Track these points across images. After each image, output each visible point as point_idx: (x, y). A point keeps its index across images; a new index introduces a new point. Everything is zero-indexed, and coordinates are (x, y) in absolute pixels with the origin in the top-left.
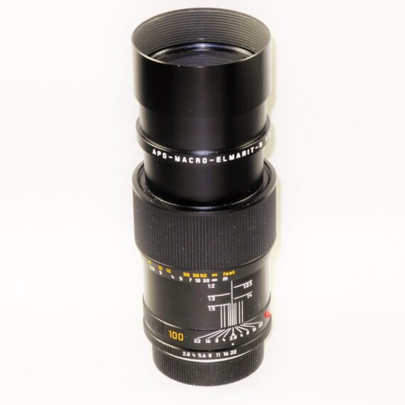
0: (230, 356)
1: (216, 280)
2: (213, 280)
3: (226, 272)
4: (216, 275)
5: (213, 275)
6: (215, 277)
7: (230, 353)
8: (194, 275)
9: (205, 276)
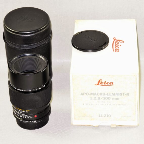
0: (34, 122)
7: (34, 121)
8: (19, 109)
9: (21, 110)
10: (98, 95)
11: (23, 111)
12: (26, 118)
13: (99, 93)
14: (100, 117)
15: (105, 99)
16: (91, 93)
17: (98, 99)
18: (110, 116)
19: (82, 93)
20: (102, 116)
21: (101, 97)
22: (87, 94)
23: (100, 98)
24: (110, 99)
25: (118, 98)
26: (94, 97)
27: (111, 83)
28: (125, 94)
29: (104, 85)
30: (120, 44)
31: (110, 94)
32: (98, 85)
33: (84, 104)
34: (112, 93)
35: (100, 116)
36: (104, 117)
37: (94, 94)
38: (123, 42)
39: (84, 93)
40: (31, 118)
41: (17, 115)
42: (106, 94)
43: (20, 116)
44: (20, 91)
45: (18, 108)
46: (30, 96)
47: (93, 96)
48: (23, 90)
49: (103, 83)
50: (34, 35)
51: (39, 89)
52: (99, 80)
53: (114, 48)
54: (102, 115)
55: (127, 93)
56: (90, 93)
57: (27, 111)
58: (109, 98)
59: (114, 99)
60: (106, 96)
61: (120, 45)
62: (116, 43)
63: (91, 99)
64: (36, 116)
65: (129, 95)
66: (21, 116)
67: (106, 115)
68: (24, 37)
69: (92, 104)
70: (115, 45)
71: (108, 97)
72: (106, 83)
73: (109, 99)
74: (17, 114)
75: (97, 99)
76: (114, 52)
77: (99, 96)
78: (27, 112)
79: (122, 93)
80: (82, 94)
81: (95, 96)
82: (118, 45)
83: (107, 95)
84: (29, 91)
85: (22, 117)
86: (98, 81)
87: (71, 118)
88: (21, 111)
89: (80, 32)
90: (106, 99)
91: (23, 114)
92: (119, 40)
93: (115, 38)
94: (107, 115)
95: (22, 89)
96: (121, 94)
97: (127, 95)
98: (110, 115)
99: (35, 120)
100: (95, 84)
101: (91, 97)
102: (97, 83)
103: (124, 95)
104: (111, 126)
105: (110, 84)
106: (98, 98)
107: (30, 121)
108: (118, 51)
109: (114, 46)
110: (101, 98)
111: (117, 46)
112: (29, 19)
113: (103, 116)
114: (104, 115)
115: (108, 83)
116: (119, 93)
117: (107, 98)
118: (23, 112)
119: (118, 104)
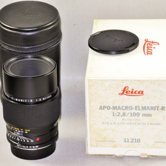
0: (35, 148)
1: (23, 132)
2: (22, 132)
3: (26, 130)
4: (22, 130)
5: (21, 130)
6: (22, 131)
9: (18, 129)
10: (123, 109)
11: (21, 131)
12: (24, 141)
13: (124, 107)
14: (125, 142)
15: (132, 115)
16: (113, 107)
17: (123, 115)
18: (139, 141)
19: (101, 106)
20: (128, 142)
21: (127, 112)
22: (108, 108)
23: (125, 113)
24: (139, 116)
25: (149, 114)
26: (118, 113)
27: (141, 92)
28: (159, 108)
29: (130, 94)
30: (153, 46)
31: (139, 108)
32: (123, 95)
33: (104, 123)
34: (142, 107)
35: (125, 140)
36: (132, 142)
37: (118, 108)
38: (158, 44)
39: (104, 106)
40: (32, 141)
41: (13, 138)
42: (134, 109)
43: (16, 139)
44: (17, 102)
45: (14, 127)
46: (31, 108)
47: (116, 111)
48: (22, 100)
49: (130, 91)
50: (38, 33)
51: (44, 99)
52: (124, 87)
53: (146, 51)
54: (128, 139)
55: (162, 107)
56: (111, 107)
57: (27, 130)
58: (138, 114)
59: (144, 116)
60: (134, 111)
61: (154, 48)
62: (148, 45)
63: (114, 115)
64: (38, 139)
65: (165, 109)
66: (18, 138)
67: (133, 139)
68: (24, 35)
69: (114, 123)
70: (147, 47)
71: (136, 112)
72: (133, 92)
73: (137, 116)
74: (12, 136)
75: (121, 116)
76: (145, 55)
77: (125, 111)
78: (26, 132)
79: (155, 107)
80: (101, 108)
81: (119, 111)
82: (152, 47)
83: (136, 110)
84: (30, 101)
85: (19, 140)
86: (123, 89)
87: (86, 145)
88: (18, 132)
89: (100, 31)
90: (134, 116)
91: (20, 136)
92: (153, 42)
93: (147, 40)
94: (136, 139)
95: (20, 98)
96: (154, 109)
97: (162, 110)
98: (140, 139)
99: (37, 145)
100: (119, 94)
101: (113, 113)
102: (122, 92)
103: (158, 110)
104: (141, 156)
105: (139, 93)
106: (123, 113)
107: (31, 145)
108: (151, 54)
109: (146, 49)
110: (126, 115)
111: (149, 48)
112: (31, 14)
113: (130, 141)
114: (131, 139)
115: (136, 91)
116: (151, 107)
117: (135, 114)
118: (20, 133)
119: (150, 123)
